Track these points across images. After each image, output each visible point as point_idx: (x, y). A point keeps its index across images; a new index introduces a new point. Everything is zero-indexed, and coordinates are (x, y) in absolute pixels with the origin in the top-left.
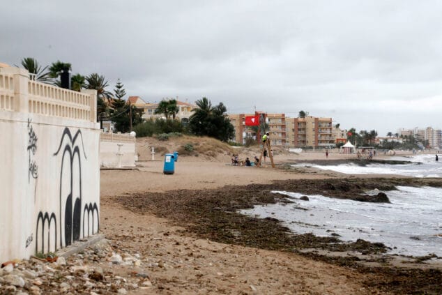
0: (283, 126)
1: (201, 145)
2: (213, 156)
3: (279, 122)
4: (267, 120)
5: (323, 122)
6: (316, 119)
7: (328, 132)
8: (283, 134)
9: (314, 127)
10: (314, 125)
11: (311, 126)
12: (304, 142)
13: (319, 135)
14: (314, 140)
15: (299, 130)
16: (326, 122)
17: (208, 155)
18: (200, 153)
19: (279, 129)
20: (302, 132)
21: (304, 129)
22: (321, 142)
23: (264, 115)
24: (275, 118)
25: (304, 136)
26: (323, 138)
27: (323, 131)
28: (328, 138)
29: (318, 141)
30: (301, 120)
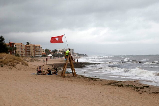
0: (21, 48)
1: (4, 58)
2: (13, 66)
3: (20, 46)
4: (15, 46)
5: (37, 46)
6: (34, 45)
7: (39, 50)
8: (22, 51)
9: (33, 48)
10: (33, 47)
11: (32, 48)
12: (29, 54)
13: (35, 52)
14: (33, 54)
15: (27, 50)
16: (38, 46)
17: (9, 65)
18: (4, 64)
19: (20, 50)
20: (28, 51)
21: (29, 49)
22: (36, 54)
23: (13, 44)
24: (18, 45)
25: (29, 52)
26: (37, 53)
27: (37, 50)
28: (39, 53)
29: (35, 54)
30: (28, 45)
